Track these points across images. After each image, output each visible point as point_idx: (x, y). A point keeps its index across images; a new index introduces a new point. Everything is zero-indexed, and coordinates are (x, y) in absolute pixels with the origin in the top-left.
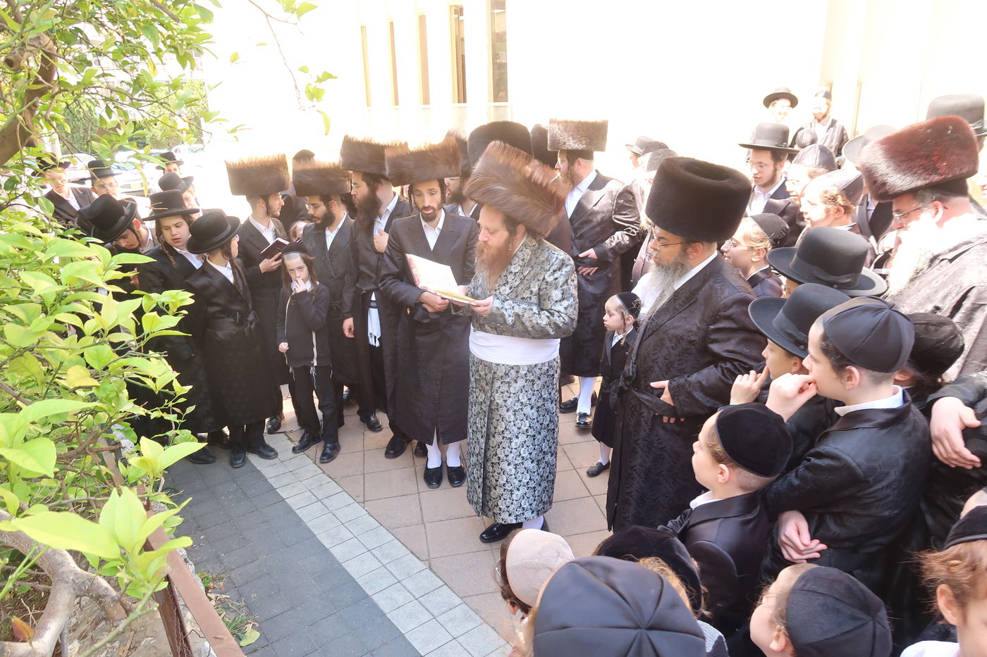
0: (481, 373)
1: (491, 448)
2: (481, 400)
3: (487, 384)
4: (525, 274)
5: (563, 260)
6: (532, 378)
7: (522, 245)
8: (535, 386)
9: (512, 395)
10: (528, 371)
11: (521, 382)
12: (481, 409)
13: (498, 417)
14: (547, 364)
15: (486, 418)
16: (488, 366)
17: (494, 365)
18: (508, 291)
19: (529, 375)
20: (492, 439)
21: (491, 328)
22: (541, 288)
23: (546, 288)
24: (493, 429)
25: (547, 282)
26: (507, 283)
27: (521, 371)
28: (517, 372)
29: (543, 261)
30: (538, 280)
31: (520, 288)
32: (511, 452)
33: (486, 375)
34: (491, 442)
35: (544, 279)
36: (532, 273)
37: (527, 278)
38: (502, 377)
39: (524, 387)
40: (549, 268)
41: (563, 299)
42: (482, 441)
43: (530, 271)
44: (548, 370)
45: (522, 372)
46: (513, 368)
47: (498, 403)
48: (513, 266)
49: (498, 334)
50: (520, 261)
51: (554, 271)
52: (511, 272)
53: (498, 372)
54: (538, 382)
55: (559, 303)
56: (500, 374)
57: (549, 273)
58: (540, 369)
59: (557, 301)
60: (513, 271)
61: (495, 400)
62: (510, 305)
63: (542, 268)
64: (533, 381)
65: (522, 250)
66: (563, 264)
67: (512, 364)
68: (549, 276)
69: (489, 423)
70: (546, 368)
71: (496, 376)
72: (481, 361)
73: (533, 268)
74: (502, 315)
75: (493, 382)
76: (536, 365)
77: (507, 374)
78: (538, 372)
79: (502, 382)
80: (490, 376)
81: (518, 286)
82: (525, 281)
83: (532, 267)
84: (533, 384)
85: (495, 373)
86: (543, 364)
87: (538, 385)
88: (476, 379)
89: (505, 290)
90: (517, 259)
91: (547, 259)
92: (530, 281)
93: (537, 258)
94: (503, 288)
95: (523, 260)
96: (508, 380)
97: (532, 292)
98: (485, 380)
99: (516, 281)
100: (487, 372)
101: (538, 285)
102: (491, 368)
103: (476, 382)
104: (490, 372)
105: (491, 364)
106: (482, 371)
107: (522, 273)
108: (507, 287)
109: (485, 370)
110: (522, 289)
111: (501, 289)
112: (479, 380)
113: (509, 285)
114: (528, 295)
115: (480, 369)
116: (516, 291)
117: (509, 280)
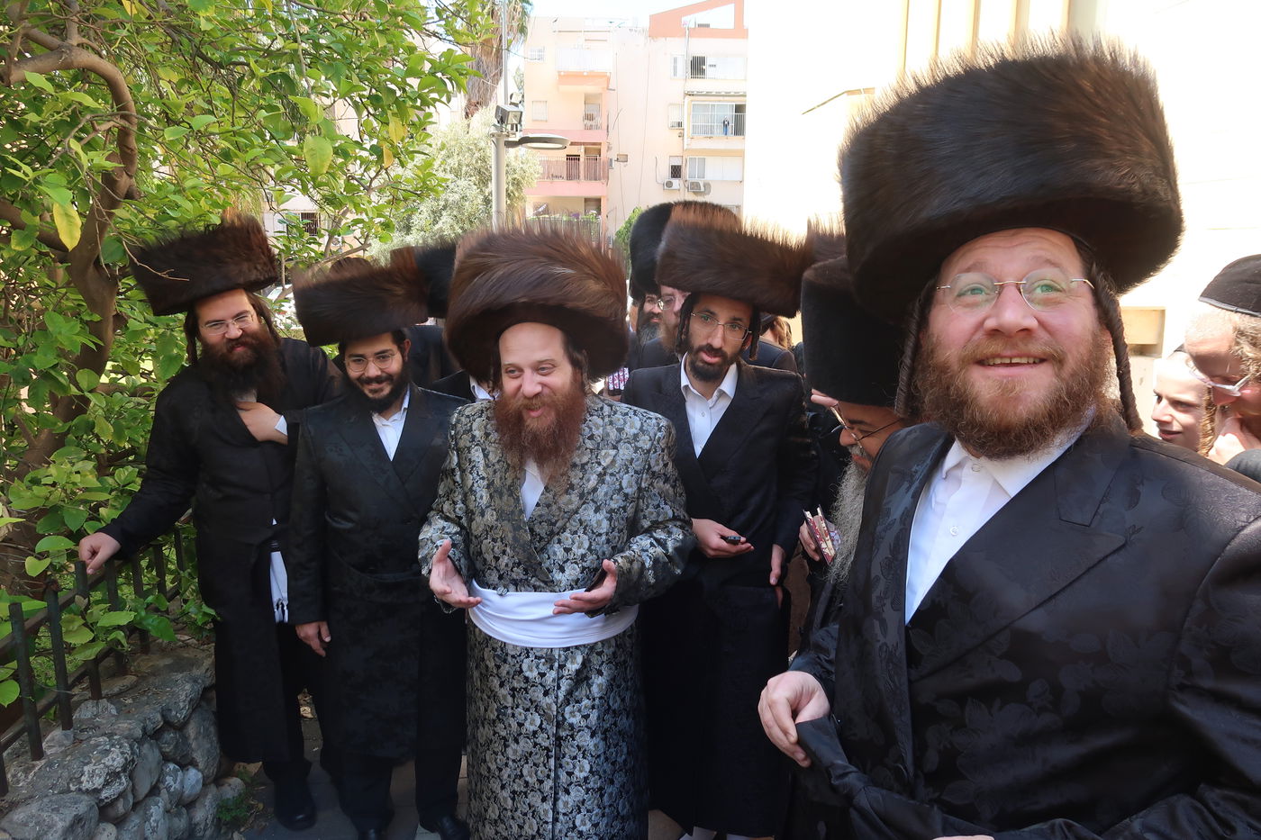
0: (527, 674)
1: (561, 817)
2: (532, 728)
3: (546, 694)
4: (604, 464)
9: (597, 702)
12: (535, 745)
13: (574, 751)
15: (552, 761)
17: (557, 653)
20: (563, 797)
24: (563, 777)
25: (653, 473)
26: (572, 487)
27: (606, 650)
30: (636, 472)
32: (603, 815)
33: (542, 675)
34: (560, 805)
35: (649, 467)
36: (618, 460)
38: (578, 671)
40: (653, 446)
42: (548, 806)
45: (608, 651)
47: (571, 725)
48: (575, 454)
50: (587, 441)
56: (573, 667)
60: (578, 463)
61: (565, 719)
63: (637, 448)
69: (559, 766)
71: (565, 673)
72: (527, 651)
75: (558, 687)
79: (577, 681)
80: (552, 675)
81: (595, 490)
82: (608, 478)
83: (615, 448)
85: (561, 667)
91: (642, 430)
92: (618, 477)
93: (620, 430)
94: (565, 498)
95: (591, 438)
97: (626, 495)
98: (540, 687)
99: (588, 480)
100: (543, 668)
101: (637, 482)
102: (551, 659)
103: (513, 696)
104: (551, 668)
105: (552, 651)
106: (531, 671)
107: (599, 464)
108: (573, 496)
109: (537, 667)
110: (606, 494)
111: (560, 502)
112: (526, 689)
113: (576, 491)
114: (621, 503)
115: (525, 667)
116: (592, 500)
117: (575, 481)
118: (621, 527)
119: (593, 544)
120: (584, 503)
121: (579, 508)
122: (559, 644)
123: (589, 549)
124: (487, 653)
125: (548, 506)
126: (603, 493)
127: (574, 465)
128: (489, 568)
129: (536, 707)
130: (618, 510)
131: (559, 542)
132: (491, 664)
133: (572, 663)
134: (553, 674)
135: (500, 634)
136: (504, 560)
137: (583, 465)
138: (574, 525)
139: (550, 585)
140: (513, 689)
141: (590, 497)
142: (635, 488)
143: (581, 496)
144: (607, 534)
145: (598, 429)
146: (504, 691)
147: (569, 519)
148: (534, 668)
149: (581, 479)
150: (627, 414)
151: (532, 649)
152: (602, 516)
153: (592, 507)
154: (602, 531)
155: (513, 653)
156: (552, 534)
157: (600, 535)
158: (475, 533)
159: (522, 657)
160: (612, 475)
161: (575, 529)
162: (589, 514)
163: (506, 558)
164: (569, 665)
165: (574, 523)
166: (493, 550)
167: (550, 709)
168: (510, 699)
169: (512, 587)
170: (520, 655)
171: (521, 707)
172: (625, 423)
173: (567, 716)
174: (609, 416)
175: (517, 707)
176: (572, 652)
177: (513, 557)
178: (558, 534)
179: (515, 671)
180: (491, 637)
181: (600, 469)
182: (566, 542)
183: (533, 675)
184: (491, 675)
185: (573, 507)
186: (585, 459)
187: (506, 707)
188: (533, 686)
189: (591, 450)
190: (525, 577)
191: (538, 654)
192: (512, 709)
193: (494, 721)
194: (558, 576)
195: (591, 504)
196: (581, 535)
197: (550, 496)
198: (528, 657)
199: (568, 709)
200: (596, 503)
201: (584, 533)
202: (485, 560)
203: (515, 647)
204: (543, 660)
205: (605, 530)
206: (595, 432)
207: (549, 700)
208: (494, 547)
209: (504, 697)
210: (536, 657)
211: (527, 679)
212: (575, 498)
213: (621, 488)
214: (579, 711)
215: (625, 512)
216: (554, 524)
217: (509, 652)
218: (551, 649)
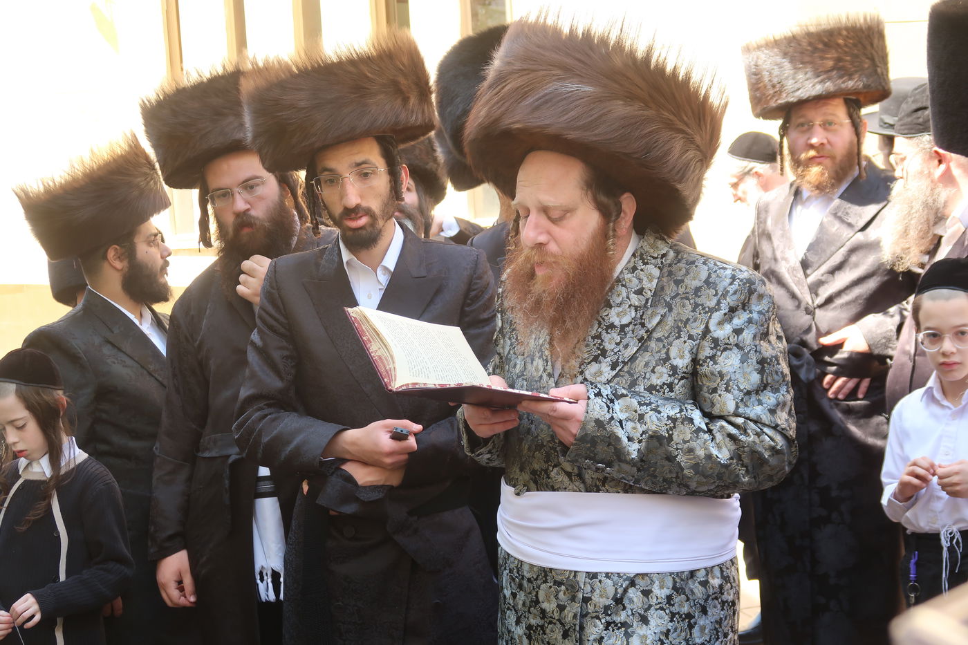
0: (545, 605)
3: (564, 636)
4: (650, 326)
5: (750, 282)
6: (685, 609)
7: (634, 255)
8: (696, 630)
10: (674, 588)
11: (658, 621)
14: (717, 572)
16: (566, 582)
17: (582, 579)
18: (608, 373)
19: (678, 599)
21: (569, 475)
22: (702, 356)
23: (713, 358)
25: (715, 341)
26: (604, 353)
27: (656, 590)
28: (646, 593)
29: (698, 290)
30: (691, 337)
31: (640, 364)
33: (561, 608)
35: (707, 331)
36: (670, 321)
37: (656, 335)
38: (607, 608)
39: (667, 633)
40: (719, 303)
41: (763, 387)
43: (663, 316)
44: (721, 587)
45: (660, 592)
46: (633, 583)
48: (614, 311)
49: (588, 490)
50: (632, 295)
51: (732, 310)
52: (612, 326)
53: (596, 598)
54: (702, 621)
55: (754, 397)
56: (600, 600)
57: (717, 316)
58: (705, 584)
59: (748, 393)
60: (617, 323)
62: (628, 408)
63: (696, 305)
64: (689, 616)
65: (634, 269)
66: (751, 292)
67: (632, 569)
68: (720, 323)
70: (716, 582)
71: (591, 609)
72: (545, 573)
73: (670, 310)
74: (613, 440)
75: (582, 628)
76: (692, 574)
77: (619, 601)
78: (699, 591)
79: (608, 624)
80: (573, 609)
81: (633, 358)
82: (653, 344)
83: (669, 307)
84: (691, 627)
85: (586, 600)
86: (709, 571)
87: (703, 629)
88: (529, 627)
89: (600, 373)
90: (624, 290)
91: (707, 282)
92: (666, 343)
93: (678, 283)
94: (594, 367)
95: (640, 292)
96: (622, 617)
97: (674, 369)
98: (559, 625)
99: (626, 346)
100: (563, 599)
101: (691, 351)
102: (573, 587)
104: (573, 599)
105: (575, 576)
106: (549, 601)
107: (643, 325)
108: (603, 365)
109: (556, 597)
110: (647, 365)
111: (587, 373)
112: (542, 627)
113: (608, 359)
114: (666, 379)
115: (541, 596)
116: (628, 372)
117: (609, 346)
130: (661, 387)
133: (601, 595)
134: (576, 608)
135: (516, 548)
137: (623, 328)
141: (626, 368)
142: (687, 359)
143: (615, 366)
145: (651, 281)
148: (552, 597)
150: (693, 262)
151: (551, 570)
155: (529, 575)
159: (539, 582)
169: (531, 484)
170: (536, 579)
172: (687, 273)
174: (670, 265)
176: (600, 581)
179: (531, 601)
181: (644, 333)
183: (549, 606)
188: (550, 623)
189: (636, 307)
191: (559, 578)
195: (627, 376)
198: (545, 582)
203: (532, 566)
204: (563, 588)
206: (646, 284)
210: (555, 583)
211: (544, 613)
213: (668, 358)
215: (672, 391)
217: (525, 573)
218: (576, 572)
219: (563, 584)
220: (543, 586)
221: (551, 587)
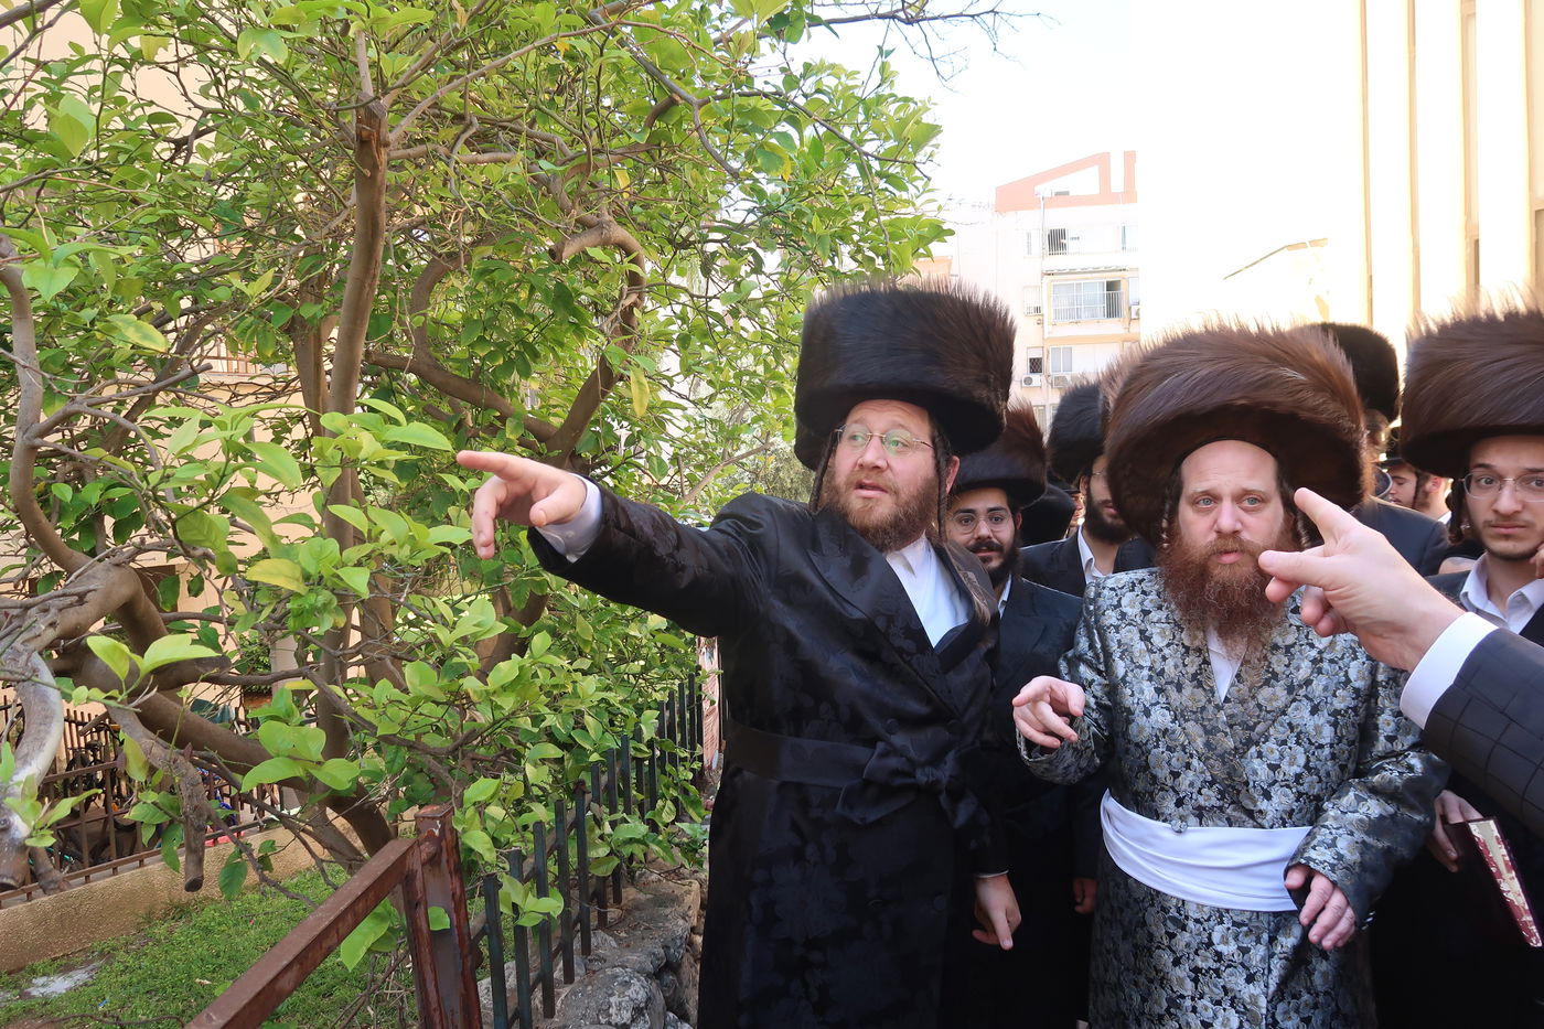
0: (1220, 948)
3: (1250, 979)
4: (1321, 647)
9: (1322, 998)
26: (1275, 676)
33: (1244, 951)
56: (1288, 940)
61: (1276, 1023)
72: (1220, 914)
80: (1259, 951)
81: (1308, 682)
82: (1325, 665)
85: (1272, 940)
89: (1274, 697)
94: (1266, 692)
97: (1357, 691)
98: (1240, 968)
99: (1298, 669)
100: (1246, 942)
101: (1371, 673)
102: (1256, 928)
103: (1196, 981)
104: (1258, 941)
105: (1257, 915)
106: (1226, 943)
107: (1311, 646)
108: (1277, 688)
109: (1236, 938)
110: (1326, 688)
111: (1260, 697)
112: (1217, 971)
113: (1281, 683)
114: (1350, 702)
115: (1216, 938)
116: (1305, 696)
117: (1279, 669)
118: (1351, 737)
119: (1312, 759)
120: (1294, 700)
121: (1286, 706)
122: (1263, 905)
123: (1306, 766)
124: (1152, 916)
125: (1242, 702)
126: (1321, 687)
127: (1276, 647)
128: (1162, 789)
129: (1233, 1000)
130: (1346, 712)
131: (1260, 755)
132: (1160, 932)
133: (1287, 935)
136: (1186, 779)
137: (1288, 648)
138: (1278, 732)
139: (1253, 817)
140: (1197, 970)
141: (1302, 692)
142: (1369, 681)
143: (1290, 689)
144: (1331, 746)
146: (1182, 972)
147: (1274, 722)
148: (1230, 939)
149: (1287, 666)
151: (1227, 911)
152: (1322, 719)
153: (1306, 707)
154: (1323, 742)
155: (1196, 916)
156: (1249, 742)
157: (1321, 746)
158: (1138, 740)
159: (1212, 923)
160: (1332, 661)
161: (1283, 737)
162: (1301, 714)
163: (1191, 773)
164: (1281, 939)
165: (1281, 729)
166: (1169, 763)
167: (1255, 1003)
168: (1189, 985)
169: (1193, 820)
170: (1208, 920)
171: (1207, 997)
173: (1279, 1018)
175: (1201, 997)
176: (1285, 919)
177: (1203, 772)
178: (1257, 744)
180: (1158, 892)
181: (1314, 653)
182: (1271, 756)
183: (1229, 949)
184: (1159, 948)
185: (1280, 704)
186: (1290, 640)
187: (1183, 997)
188: (1229, 966)
189: (1298, 627)
190: (1218, 804)
191: (1238, 919)
192: (1193, 999)
193: (1161, 1017)
194: (1263, 805)
195: (1305, 701)
196: (1293, 746)
197: (1244, 688)
198: (1221, 922)
199: (1281, 1007)
200: (1311, 700)
201: (1298, 743)
202: (1154, 777)
203: (1200, 907)
204: (1245, 929)
205: (1328, 740)
207: (1255, 989)
208: (1170, 759)
209: (1181, 982)
210: (1235, 924)
211: (1219, 956)
212: (1279, 690)
213: (1348, 681)
214: (1297, 1011)
215: (1356, 715)
216: (1252, 728)
217: (1191, 914)
218: (1258, 912)
219: (1247, 925)
220: (1218, 928)
221: (1229, 929)
